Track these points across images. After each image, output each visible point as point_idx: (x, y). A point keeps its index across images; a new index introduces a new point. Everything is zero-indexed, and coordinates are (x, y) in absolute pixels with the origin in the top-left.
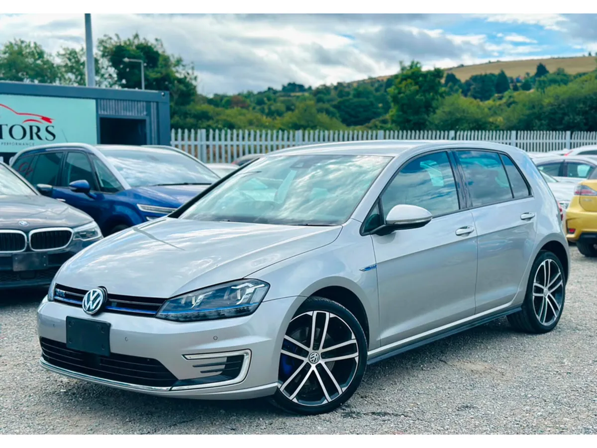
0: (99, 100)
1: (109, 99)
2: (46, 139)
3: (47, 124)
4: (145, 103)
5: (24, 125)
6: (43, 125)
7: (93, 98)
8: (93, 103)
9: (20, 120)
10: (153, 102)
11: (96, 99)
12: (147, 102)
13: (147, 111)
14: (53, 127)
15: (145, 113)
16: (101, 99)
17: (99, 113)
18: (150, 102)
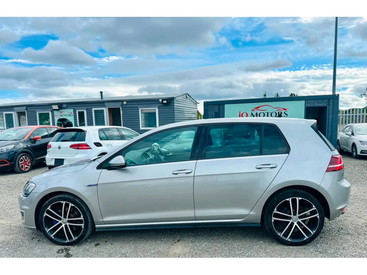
0: (306, 101)
1: (311, 100)
2: (284, 116)
3: (285, 111)
4: (327, 100)
5: (276, 112)
6: (283, 111)
7: (304, 100)
8: (304, 102)
9: (275, 110)
10: (331, 99)
11: (305, 100)
12: (328, 99)
13: (328, 103)
14: (287, 112)
15: (327, 104)
16: (307, 100)
17: (306, 105)
18: (330, 99)
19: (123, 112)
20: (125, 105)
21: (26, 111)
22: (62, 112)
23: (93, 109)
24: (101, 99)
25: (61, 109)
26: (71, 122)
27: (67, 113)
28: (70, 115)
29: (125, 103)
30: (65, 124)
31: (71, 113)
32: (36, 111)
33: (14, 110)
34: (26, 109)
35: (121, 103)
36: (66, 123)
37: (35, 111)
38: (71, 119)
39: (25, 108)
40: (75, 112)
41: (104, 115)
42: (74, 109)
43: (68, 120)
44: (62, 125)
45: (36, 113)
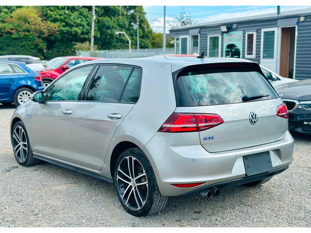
19: (299, 34)
20: (303, 22)
21: (199, 35)
22: (231, 35)
23: (263, 30)
24: (277, 14)
25: (231, 31)
26: (238, 49)
27: (236, 37)
28: (239, 40)
29: (302, 19)
30: (233, 52)
31: (241, 36)
32: (208, 34)
33: (190, 33)
34: (200, 32)
35: (297, 19)
36: (234, 50)
37: (206, 34)
38: (239, 45)
39: (198, 30)
40: (244, 34)
41: (274, 38)
42: (244, 31)
43: (236, 47)
44: (230, 52)
45: (207, 37)
